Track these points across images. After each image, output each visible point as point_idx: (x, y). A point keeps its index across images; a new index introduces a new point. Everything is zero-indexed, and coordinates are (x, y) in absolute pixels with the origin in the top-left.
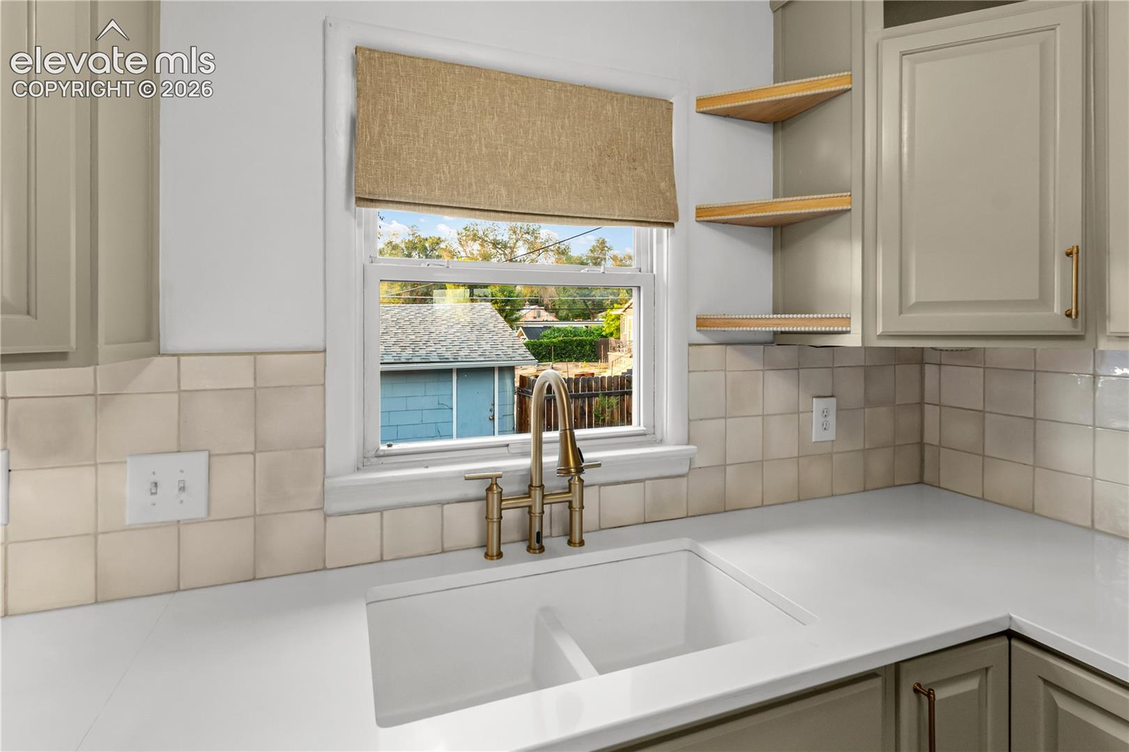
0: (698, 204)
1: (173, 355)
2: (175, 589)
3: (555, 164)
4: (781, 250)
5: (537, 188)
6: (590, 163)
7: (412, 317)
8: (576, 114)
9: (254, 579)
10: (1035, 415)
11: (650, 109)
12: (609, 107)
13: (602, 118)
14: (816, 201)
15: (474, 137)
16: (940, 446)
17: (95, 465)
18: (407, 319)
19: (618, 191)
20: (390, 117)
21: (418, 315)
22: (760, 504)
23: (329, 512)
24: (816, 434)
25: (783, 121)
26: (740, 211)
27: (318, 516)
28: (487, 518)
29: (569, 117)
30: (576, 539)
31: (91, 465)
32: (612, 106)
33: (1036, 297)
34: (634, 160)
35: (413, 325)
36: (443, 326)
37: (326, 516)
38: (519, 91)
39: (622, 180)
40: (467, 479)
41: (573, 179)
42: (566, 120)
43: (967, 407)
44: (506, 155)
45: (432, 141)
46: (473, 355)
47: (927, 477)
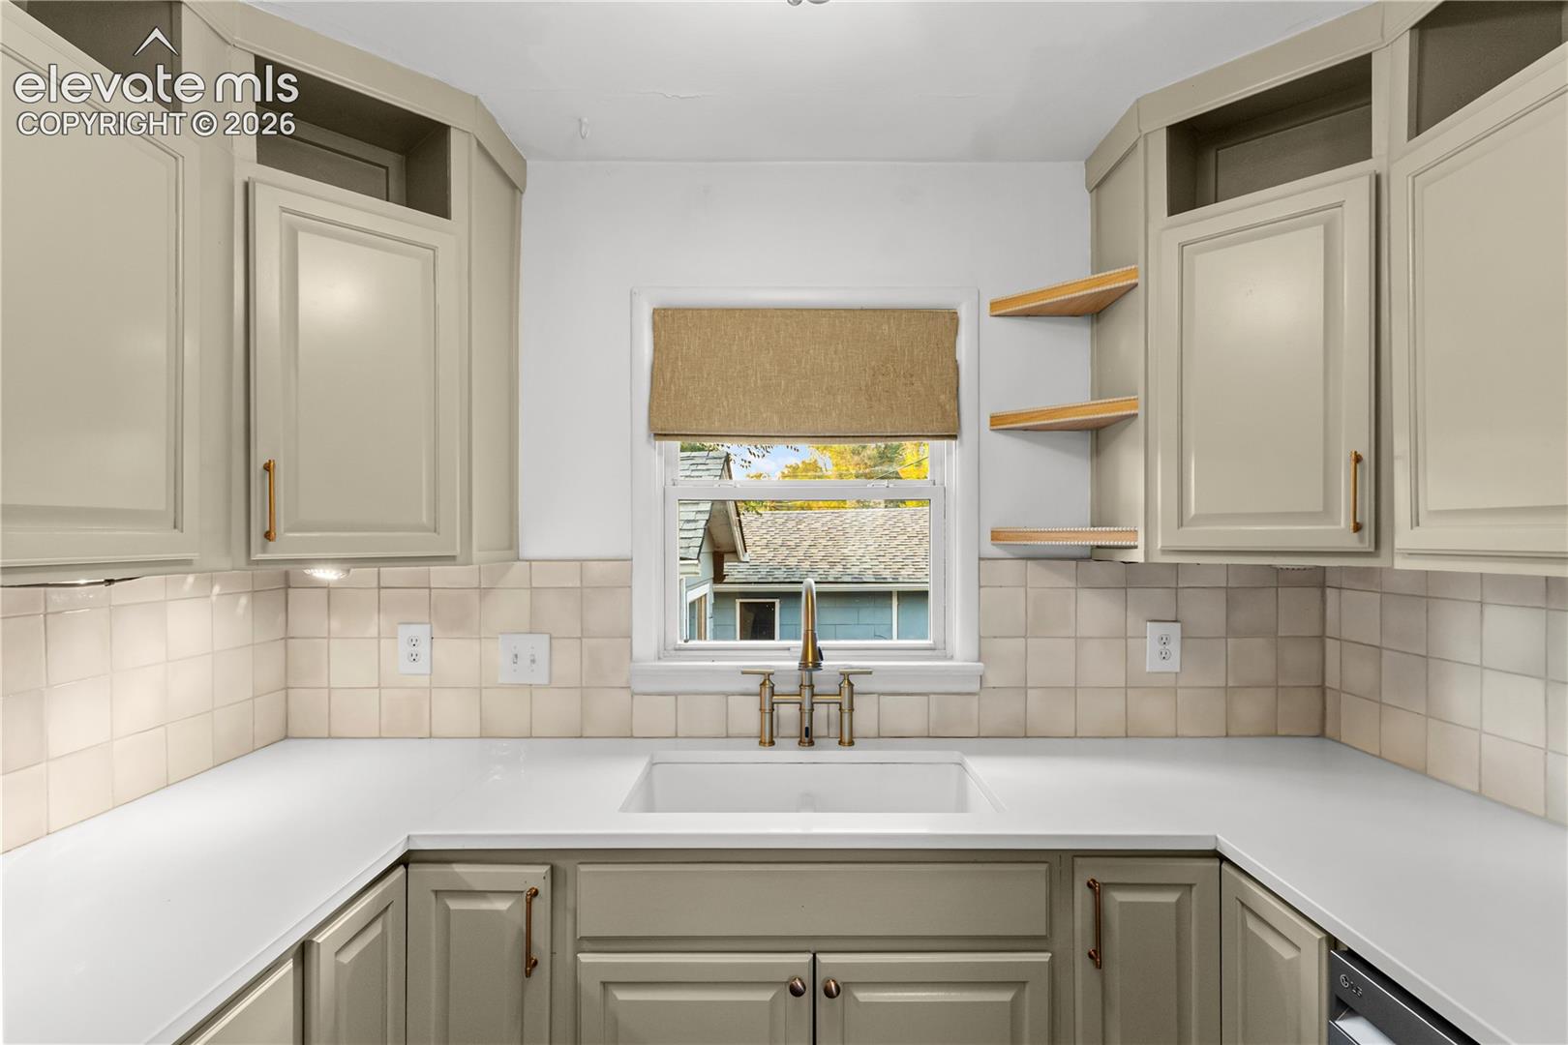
0: (994, 412)
1: (527, 561)
2: (526, 735)
3: (827, 389)
4: (1097, 456)
5: (807, 413)
6: (863, 383)
7: (847, 525)
8: (850, 338)
9: (581, 737)
10: (1427, 653)
11: (931, 322)
12: (885, 327)
13: (878, 338)
14: (1105, 406)
15: (750, 372)
16: (1341, 691)
17: (480, 638)
18: (840, 528)
19: (892, 408)
20: (680, 364)
21: (855, 523)
22: (1073, 735)
23: (636, 691)
24: (1152, 663)
25: (1098, 313)
26: (1031, 419)
27: (625, 695)
28: (761, 710)
29: (843, 341)
30: (846, 738)
31: (476, 638)
32: (889, 324)
33: (1321, 509)
34: (912, 376)
35: (847, 535)
36: (885, 538)
37: (633, 694)
38: (795, 325)
39: (896, 396)
40: (743, 673)
41: (845, 400)
42: (840, 346)
43: (1366, 642)
44: (779, 385)
45: (713, 380)
46: (919, 574)
47: (1329, 731)
